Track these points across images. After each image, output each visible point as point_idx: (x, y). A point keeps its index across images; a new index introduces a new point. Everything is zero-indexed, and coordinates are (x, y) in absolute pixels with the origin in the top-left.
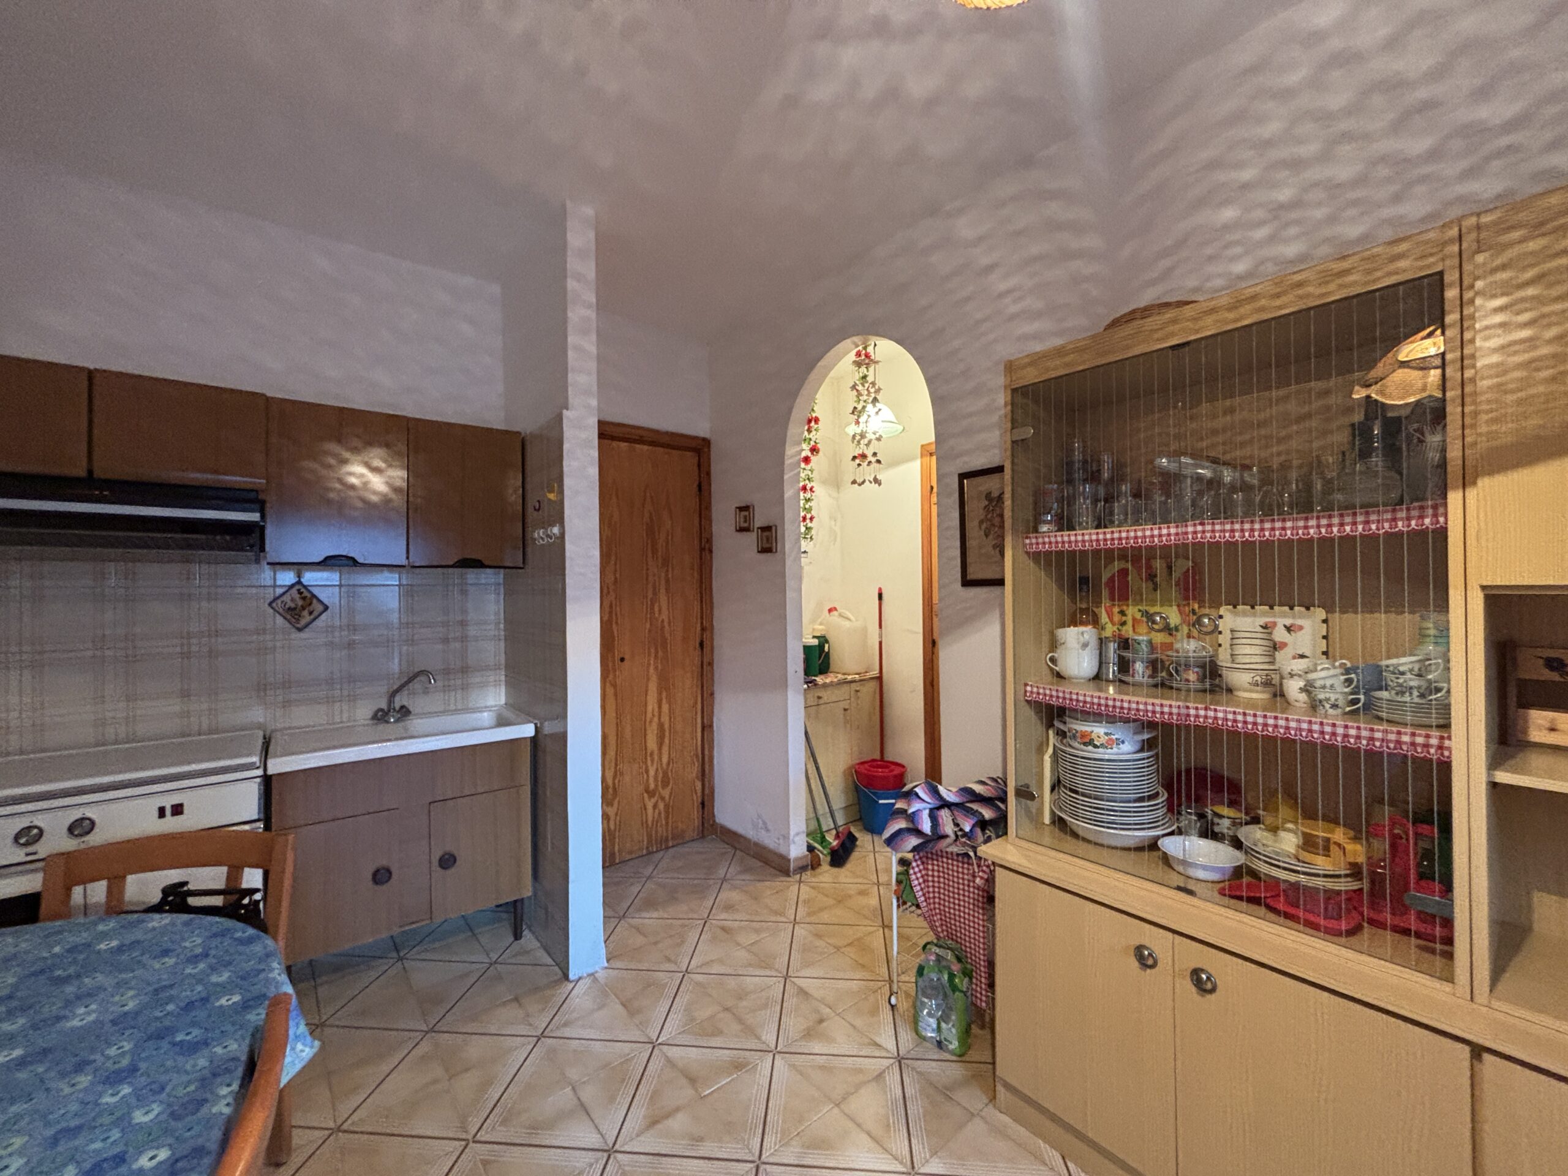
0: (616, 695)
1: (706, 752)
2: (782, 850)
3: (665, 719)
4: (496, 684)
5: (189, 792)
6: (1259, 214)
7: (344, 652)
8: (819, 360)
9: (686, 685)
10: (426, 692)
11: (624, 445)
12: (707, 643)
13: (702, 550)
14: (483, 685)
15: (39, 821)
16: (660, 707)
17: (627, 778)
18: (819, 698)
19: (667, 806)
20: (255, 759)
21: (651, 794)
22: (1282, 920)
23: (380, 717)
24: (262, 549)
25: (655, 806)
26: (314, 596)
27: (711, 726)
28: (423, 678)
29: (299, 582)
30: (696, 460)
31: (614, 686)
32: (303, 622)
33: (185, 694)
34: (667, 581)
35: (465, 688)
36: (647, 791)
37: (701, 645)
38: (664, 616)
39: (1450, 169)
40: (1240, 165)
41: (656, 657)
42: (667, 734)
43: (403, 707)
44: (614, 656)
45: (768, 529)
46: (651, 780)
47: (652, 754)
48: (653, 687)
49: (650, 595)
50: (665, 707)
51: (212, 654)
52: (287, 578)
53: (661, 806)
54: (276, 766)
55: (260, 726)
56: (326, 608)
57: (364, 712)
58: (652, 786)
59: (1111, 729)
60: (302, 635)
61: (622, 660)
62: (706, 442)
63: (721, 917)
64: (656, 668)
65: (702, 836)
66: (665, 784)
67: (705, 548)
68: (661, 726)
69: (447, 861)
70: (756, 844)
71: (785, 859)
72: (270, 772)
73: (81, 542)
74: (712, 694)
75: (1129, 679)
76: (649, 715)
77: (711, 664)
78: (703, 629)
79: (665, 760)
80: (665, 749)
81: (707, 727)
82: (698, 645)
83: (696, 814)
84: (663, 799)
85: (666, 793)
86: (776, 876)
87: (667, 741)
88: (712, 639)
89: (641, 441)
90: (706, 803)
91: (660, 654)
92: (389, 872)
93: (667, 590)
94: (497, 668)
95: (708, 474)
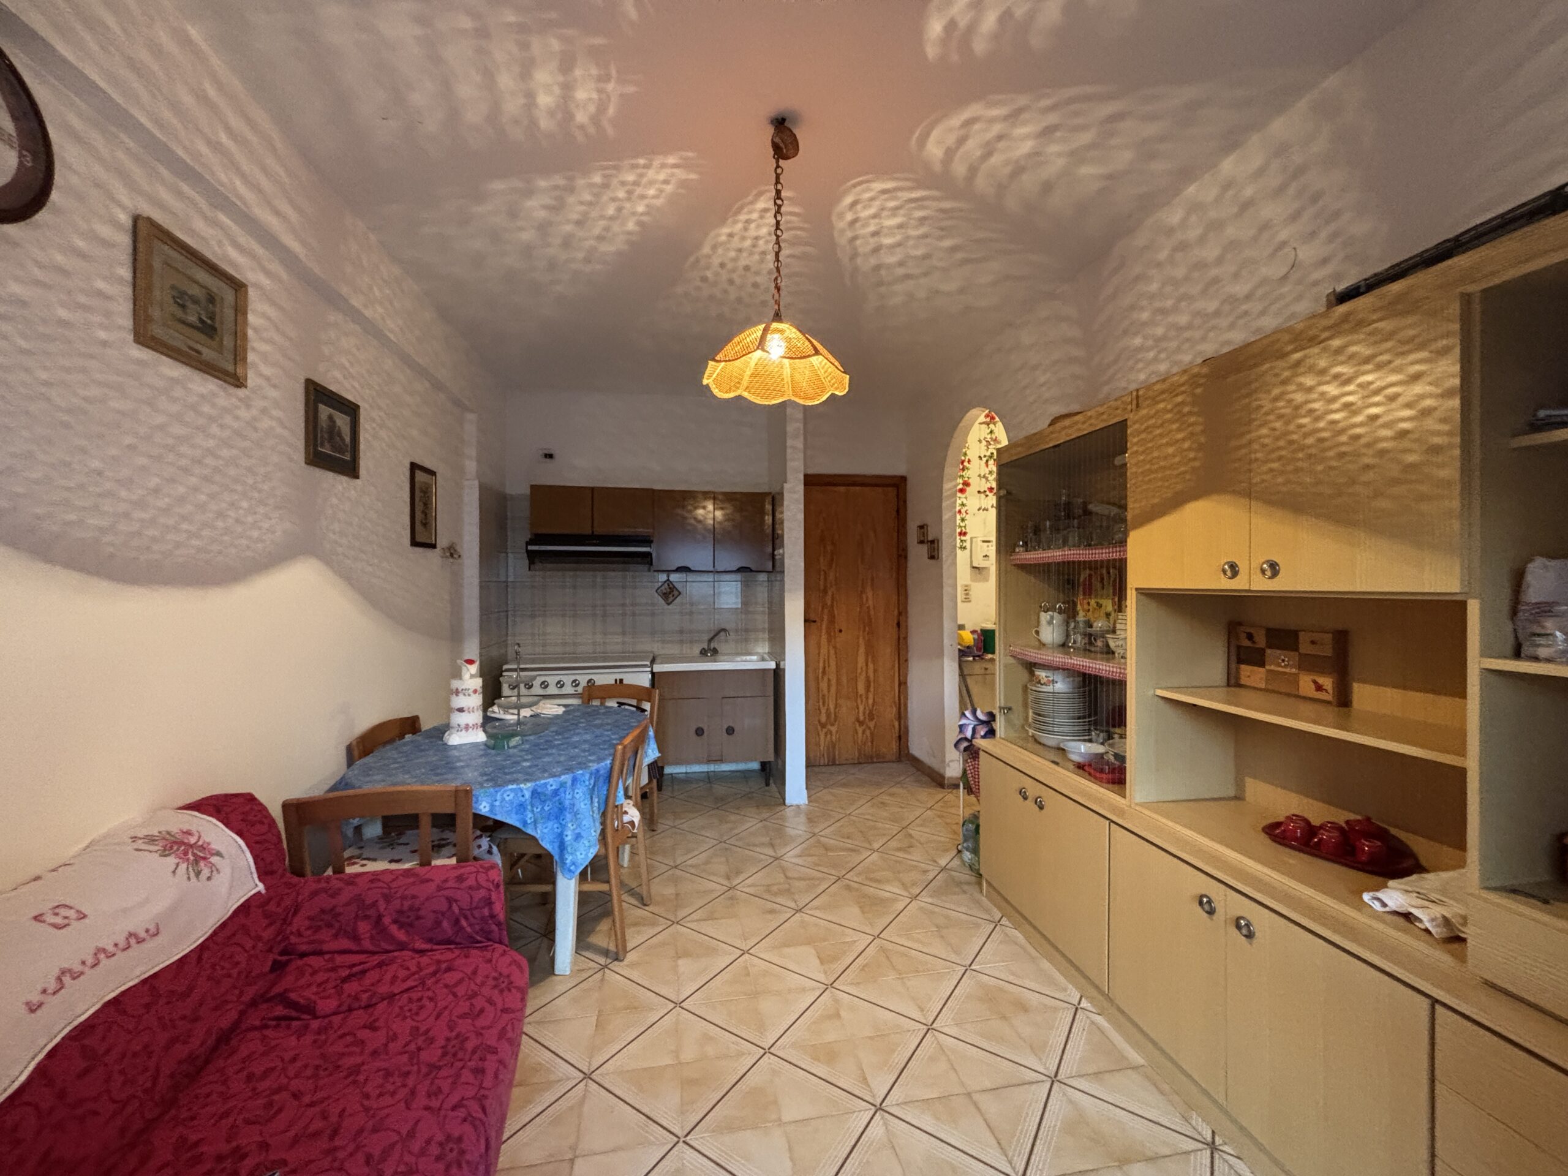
0: (836, 653)
1: (902, 701)
2: (941, 771)
3: (871, 674)
4: (763, 640)
5: (627, 674)
6: (1150, 343)
7: (687, 617)
8: (959, 423)
9: (886, 651)
10: (727, 641)
11: (842, 489)
12: (902, 624)
13: (899, 556)
14: (756, 640)
15: (577, 677)
16: (867, 665)
17: (844, 709)
18: (986, 669)
19: (872, 734)
20: (648, 663)
21: (861, 723)
22: (1093, 779)
23: (703, 652)
24: (651, 564)
25: (864, 732)
26: (674, 587)
27: (906, 683)
28: (722, 634)
29: (668, 580)
30: (895, 493)
31: (835, 647)
32: (670, 600)
33: (624, 633)
34: (872, 579)
35: (746, 640)
36: (858, 720)
37: (898, 624)
38: (870, 603)
39: (1224, 322)
40: (1142, 309)
41: (864, 631)
42: (872, 684)
43: (714, 648)
44: (834, 628)
45: (932, 542)
46: (861, 714)
47: (861, 695)
48: (862, 650)
49: (860, 589)
50: (871, 666)
51: (634, 614)
52: (663, 577)
53: (868, 732)
54: (657, 668)
55: (652, 652)
56: (680, 593)
57: (696, 650)
58: (862, 718)
59: (1049, 674)
60: (670, 607)
61: (841, 631)
62: (903, 479)
63: (885, 798)
64: (864, 638)
65: (899, 760)
66: (871, 719)
67: (901, 556)
68: (867, 677)
69: (730, 731)
70: (929, 767)
71: (943, 777)
72: (655, 670)
73: (593, 562)
74: (906, 660)
75: (1093, 649)
76: (859, 671)
77: (906, 638)
78: (900, 614)
79: (871, 701)
80: (871, 696)
81: (903, 684)
82: (895, 625)
83: (894, 746)
84: (870, 728)
85: (872, 724)
86: (936, 787)
87: (872, 689)
88: (906, 621)
89: (854, 484)
90: (902, 737)
91: (867, 629)
92: (703, 730)
93: (872, 585)
94: (763, 630)
95: (905, 502)
